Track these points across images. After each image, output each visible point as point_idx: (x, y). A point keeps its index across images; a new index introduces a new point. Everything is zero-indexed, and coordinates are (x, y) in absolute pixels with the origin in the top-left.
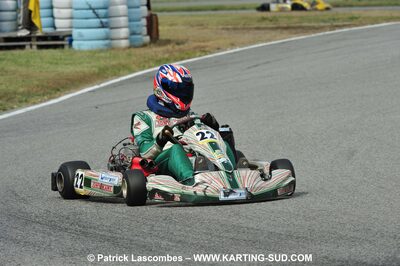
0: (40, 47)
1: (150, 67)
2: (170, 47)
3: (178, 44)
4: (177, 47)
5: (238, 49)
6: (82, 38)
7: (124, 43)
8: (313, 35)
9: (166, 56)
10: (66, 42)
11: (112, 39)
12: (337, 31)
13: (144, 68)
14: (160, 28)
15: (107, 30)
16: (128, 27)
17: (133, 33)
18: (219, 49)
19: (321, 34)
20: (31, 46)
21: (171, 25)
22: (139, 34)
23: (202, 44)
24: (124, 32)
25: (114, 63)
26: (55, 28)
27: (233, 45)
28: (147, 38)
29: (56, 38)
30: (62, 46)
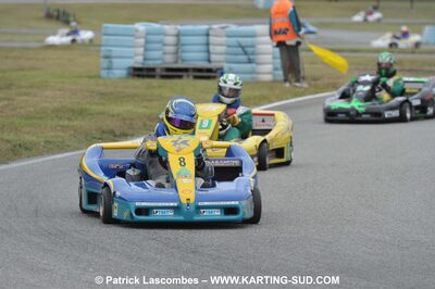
0: (196, 77)
1: (287, 99)
3: (314, 80)
4: (313, 83)
6: (231, 71)
7: (268, 77)
10: (218, 75)
11: (258, 73)
13: (282, 99)
15: (254, 65)
16: (273, 64)
17: (276, 69)
20: (188, 76)
21: (313, 63)
24: (269, 68)
25: (257, 93)
26: (209, 61)
29: (209, 70)
30: (214, 77)
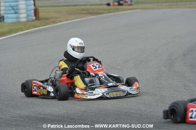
2: (41, 21)
4: (45, 21)
5: (68, 22)
6: (8, 18)
8: (99, 16)
9: (39, 25)
10: (1, 20)
11: (20, 18)
12: (109, 14)
14: (40, 14)
15: (17, 14)
16: (26, 13)
17: (28, 16)
18: (61, 22)
19: (102, 15)
22: (31, 16)
23: (54, 20)
24: (25, 15)
27: (67, 20)
28: (34, 18)
